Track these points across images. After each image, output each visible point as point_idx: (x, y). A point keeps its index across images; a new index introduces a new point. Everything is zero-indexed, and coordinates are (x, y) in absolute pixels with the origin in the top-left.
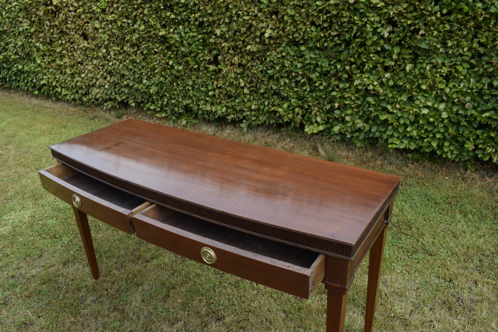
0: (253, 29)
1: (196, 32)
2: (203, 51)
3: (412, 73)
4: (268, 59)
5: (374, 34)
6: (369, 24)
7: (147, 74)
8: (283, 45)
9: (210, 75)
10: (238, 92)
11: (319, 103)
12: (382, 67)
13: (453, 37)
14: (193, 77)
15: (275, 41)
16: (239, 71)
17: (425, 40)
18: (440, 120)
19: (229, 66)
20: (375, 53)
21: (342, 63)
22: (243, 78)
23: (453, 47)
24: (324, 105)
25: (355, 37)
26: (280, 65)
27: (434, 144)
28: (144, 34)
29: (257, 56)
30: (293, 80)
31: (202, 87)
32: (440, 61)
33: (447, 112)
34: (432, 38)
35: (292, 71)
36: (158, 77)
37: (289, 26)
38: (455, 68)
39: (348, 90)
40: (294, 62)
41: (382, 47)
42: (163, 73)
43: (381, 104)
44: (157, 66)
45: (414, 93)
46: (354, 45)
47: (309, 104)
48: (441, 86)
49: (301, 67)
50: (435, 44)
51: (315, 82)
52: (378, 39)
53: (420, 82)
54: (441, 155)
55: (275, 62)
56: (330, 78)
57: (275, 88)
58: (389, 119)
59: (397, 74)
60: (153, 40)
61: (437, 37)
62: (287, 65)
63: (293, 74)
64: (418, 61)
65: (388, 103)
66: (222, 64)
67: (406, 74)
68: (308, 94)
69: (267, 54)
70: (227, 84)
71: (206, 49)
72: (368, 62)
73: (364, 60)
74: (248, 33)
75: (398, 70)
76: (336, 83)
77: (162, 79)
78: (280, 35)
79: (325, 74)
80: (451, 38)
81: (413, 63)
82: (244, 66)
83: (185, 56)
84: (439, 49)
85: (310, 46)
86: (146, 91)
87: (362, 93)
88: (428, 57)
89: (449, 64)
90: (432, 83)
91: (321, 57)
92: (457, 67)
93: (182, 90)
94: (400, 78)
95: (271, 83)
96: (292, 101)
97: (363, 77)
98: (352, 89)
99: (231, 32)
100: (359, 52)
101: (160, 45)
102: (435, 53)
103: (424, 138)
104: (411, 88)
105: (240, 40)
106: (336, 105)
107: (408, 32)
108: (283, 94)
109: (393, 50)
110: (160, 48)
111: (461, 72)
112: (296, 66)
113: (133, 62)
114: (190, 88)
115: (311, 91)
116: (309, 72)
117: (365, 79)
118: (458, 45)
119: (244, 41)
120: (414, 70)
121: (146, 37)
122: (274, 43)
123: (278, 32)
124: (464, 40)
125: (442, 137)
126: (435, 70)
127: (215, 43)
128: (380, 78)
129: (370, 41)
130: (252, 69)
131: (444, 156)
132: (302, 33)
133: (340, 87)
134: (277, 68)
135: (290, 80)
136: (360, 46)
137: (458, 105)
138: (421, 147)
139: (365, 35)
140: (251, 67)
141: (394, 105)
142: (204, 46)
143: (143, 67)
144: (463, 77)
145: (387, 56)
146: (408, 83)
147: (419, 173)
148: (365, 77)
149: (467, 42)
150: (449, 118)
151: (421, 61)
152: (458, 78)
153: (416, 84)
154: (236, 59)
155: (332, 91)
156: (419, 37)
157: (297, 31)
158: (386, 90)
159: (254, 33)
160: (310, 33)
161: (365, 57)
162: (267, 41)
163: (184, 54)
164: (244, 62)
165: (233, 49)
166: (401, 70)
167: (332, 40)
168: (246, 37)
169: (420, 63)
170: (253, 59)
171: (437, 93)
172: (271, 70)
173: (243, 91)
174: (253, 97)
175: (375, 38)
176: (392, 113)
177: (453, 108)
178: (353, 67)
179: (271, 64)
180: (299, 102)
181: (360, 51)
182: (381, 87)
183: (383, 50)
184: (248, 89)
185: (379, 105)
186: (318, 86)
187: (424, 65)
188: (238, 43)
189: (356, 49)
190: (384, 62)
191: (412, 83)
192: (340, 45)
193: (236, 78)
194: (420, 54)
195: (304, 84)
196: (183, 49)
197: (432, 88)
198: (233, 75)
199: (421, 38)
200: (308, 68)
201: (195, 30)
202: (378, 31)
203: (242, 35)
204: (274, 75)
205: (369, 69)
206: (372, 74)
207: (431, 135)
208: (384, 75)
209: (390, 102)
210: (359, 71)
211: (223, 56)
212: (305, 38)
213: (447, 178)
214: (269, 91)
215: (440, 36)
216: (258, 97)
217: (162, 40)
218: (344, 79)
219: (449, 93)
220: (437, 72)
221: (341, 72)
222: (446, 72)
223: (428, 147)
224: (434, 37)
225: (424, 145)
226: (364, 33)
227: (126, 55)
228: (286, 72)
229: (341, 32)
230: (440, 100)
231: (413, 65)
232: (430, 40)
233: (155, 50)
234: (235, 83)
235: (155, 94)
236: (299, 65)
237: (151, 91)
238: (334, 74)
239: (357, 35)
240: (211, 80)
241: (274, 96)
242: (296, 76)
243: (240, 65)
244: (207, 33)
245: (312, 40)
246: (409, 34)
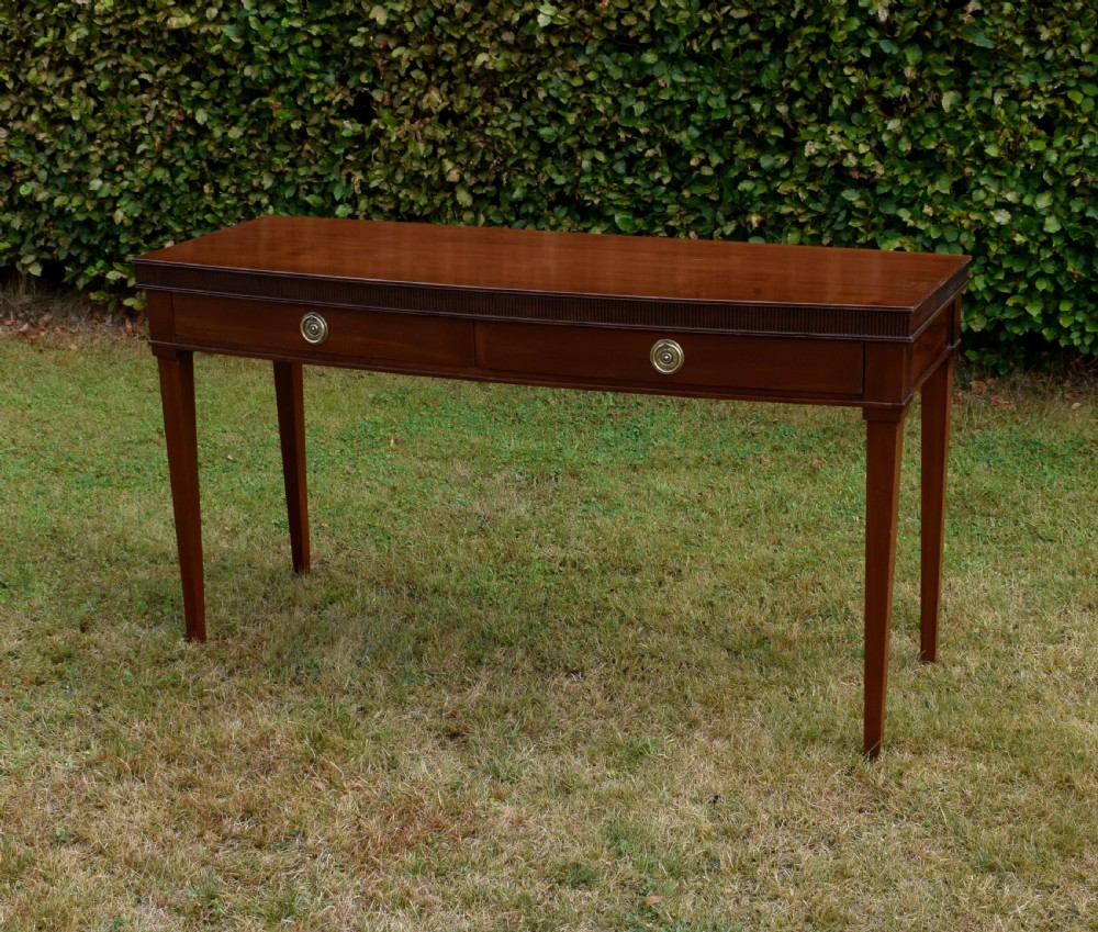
1: (298, 16)
2: (322, 75)
3: (957, 117)
4: (542, 94)
5: (850, 15)
7: (103, 158)
8: (589, 51)
9: (341, 151)
10: (437, 201)
11: (700, 221)
12: (877, 103)
13: (1051, 18)
14: (277, 160)
15: (564, 40)
16: (442, 134)
17: (984, 26)
18: (1043, 238)
19: (407, 122)
20: (857, 65)
21: (764, 96)
22: (452, 156)
23: (1054, 43)
24: (716, 226)
25: (800, 22)
26: (579, 111)
27: (1034, 311)
28: (108, 26)
29: (505, 84)
30: (618, 155)
31: (309, 192)
32: (1026, 80)
33: (1058, 217)
34: (998, 21)
35: (615, 126)
36: (147, 166)
38: (1065, 97)
39: (786, 174)
40: (622, 100)
41: (874, 47)
42: (166, 154)
43: (881, 209)
44: (145, 131)
45: (968, 170)
46: (798, 44)
47: (671, 223)
48: (1035, 146)
49: (643, 115)
50: (1009, 36)
51: (689, 157)
52: (861, 28)
53: (982, 138)
54: (1055, 342)
55: (563, 101)
56: (734, 142)
57: (560, 180)
59: (919, 121)
60: (138, 44)
61: (1012, 17)
62: (601, 108)
63: (622, 135)
64: (970, 84)
65: (900, 204)
66: (386, 114)
67: (943, 119)
68: (667, 192)
69: (540, 78)
70: (399, 178)
71: (331, 70)
72: (837, 92)
73: (829, 85)
74: (478, 17)
75: (922, 110)
76: (752, 154)
77: (161, 174)
78: (580, 21)
79: (716, 132)
80: (1046, 20)
81: (958, 90)
82: (458, 119)
83: (251, 91)
84: (1019, 49)
85: (673, 50)
86: (96, 217)
87: (826, 179)
88: (994, 71)
89: (1050, 87)
90: (1011, 140)
91: (703, 83)
92: (1070, 95)
93: (234, 208)
94: (928, 131)
95: (548, 167)
96: (617, 218)
97: (829, 132)
98: (798, 170)
99: (421, 13)
100: (812, 64)
101: (161, 61)
102: (1011, 60)
103: (1006, 296)
104: (961, 157)
105: (450, 39)
106: (754, 219)
107: (938, 7)
108: (586, 198)
109: (904, 55)
110: (164, 70)
111: (1079, 107)
112: (630, 110)
113: (55, 119)
114: (265, 201)
115: (675, 186)
116: (670, 128)
117: (835, 138)
118: (1065, 38)
119: (461, 42)
120: (963, 108)
121: (115, 33)
122: (560, 44)
123: (573, 13)
124: (1077, 23)
125: (1051, 289)
126: (1015, 105)
127: (366, 51)
128: (875, 134)
129: (842, 32)
130: (485, 126)
131: (1063, 343)
132: (647, 14)
133: (763, 166)
134: (571, 119)
135: (609, 153)
136: (814, 47)
137: (1083, 195)
138: (1000, 325)
139: (827, 16)
140: (482, 122)
141: (917, 207)
142: (324, 60)
143: (92, 136)
144: (1086, 120)
145: (888, 73)
146: (951, 143)
147: (1001, 401)
148: (833, 133)
149: (1086, 28)
150: (1062, 233)
151: (978, 81)
152: (1074, 122)
153: (972, 143)
154: (435, 99)
155: (738, 180)
156: (966, 18)
157: (629, 9)
158: (892, 167)
159: (494, 18)
160: (670, 13)
161: (831, 75)
162: (541, 39)
163: (248, 85)
164: (460, 105)
165: (426, 70)
166: (929, 110)
167: (734, 34)
168: (470, 30)
169: (978, 87)
170: (489, 97)
171: (1027, 166)
172: (549, 126)
173: (453, 196)
174: (487, 217)
175: (855, 23)
176: (914, 231)
177: (1072, 204)
178: (798, 105)
179: (551, 107)
180: (639, 222)
181: (816, 61)
182: (877, 158)
183: (879, 57)
184: (470, 191)
185: (876, 212)
186: (698, 168)
187: (988, 93)
188: (444, 47)
189: (803, 54)
190: (881, 88)
191: (959, 141)
193: (432, 159)
194: (974, 64)
195: (653, 165)
196: (248, 71)
197: (1013, 152)
198: (421, 147)
199: (973, 20)
200: (666, 113)
201: (297, 11)
202: (862, 3)
203: (456, 24)
204: (558, 139)
205: (842, 110)
206: (852, 125)
207: (1023, 286)
208: (886, 126)
209: (906, 202)
210: (814, 118)
211: (389, 90)
212: (657, 28)
213: (1077, 405)
214: (539, 192)
215: (1018, 14)
216: (501, 215)
217: (173, 43)
218: (772, 142)
219: (1057, 163)
220: (1021, 111)
221: (764, 121)
222: (1043, 107)
223: (1017, 322)
224: (1005, 18)
225: (1006, 316)
226: (824, 9)
227: (27, 97)
228: (598, 130)
229: (758, 9)
230: (1037, 186)
231: (960, 96)
232: (995, 26)
233: (143, 76)
234: (426, 174)
235: (127, 229)
236: (640, 108)
237: (119, 216)
238: (744, 128)
239: (806, 17)
240: (342, 167)
241: (556, 209)
242: (631, 142)
244: (342, 18)
245: (677, 33)
246: (940, 13)
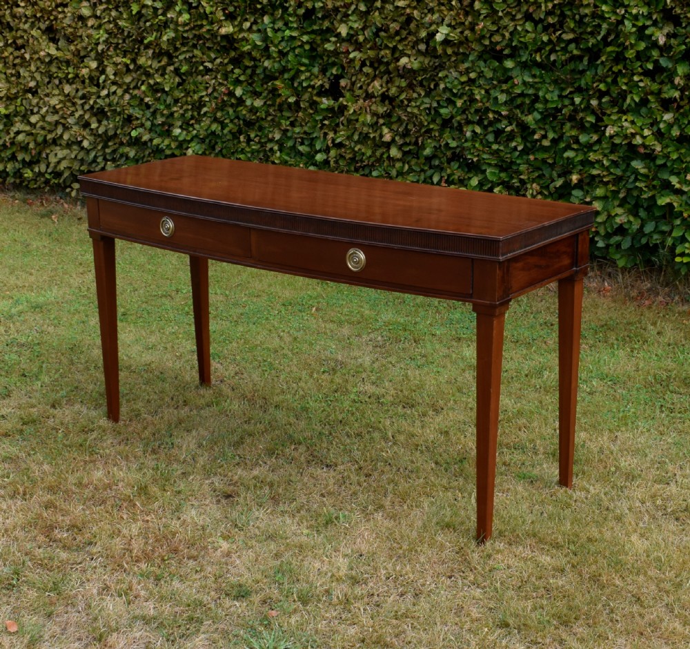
0: (413, 26)
1: (297, 28)
2: (310, 68)
4: (442, 86)
5: (639, 39)
6: (628, 19)
7: (182, 115)
8: (471, 58)
9: (320, 118)
10: (378, 154)
11: (541, 177)
12: (657, 101)
14: (283, 122)
15: (456, 50)
16: (381, 110)
19: (361, 101)
20: (643, 74)
21: (583, 93)
22: (389, 124)
24: (553, 181)
25: (605, 43)
26: (465, 98)
28: (187, 31)
29: (420, 78)
30: (490, 129)
31: (302, 144)
35: (487, 110)
36: (208, 122)
37: (482, 20)
39: (595, 148)
40: (492, 92)
41: (656, 62)
42: (219, 115)
43: (658, 175)
44: (207, 99)
46: (603, 58)
47: (522, 177)
49: (506, 102)
51: (534, 132)
52: (647, 48)
55: (455, 91)
56: (563, 124)
57: (453, 144)
58: (675, 204)
59: (685, 115)
60: (204, 44)
62: (478, 97)
63: (491, 115)
65: (672, 173)
66: (348, 95)
68: (520, 156)
69: (440, 75)
70: (356, 137)
71: (316, 65)
72: (631, 92)
73: (624, 88)
74: (404, 33)
76: (574, 133)
77: (215, 127)
78: (466, 38)
79: (551, 116)
82: (392, 100)
83: (270, 77)
85: (524, 59)
86: (177, 152)
87: (621, 152)
91: (544, 82)
93: (258, 152)
95: (446, 135)
96: (488, 171)
97: (623, 120)
98: (604, 145)
99: (369, 30)
100: (614, 72)
101: (219, 54)
105: (387, 47)
106: (575, 178)
108: (469, 157)
109: (676, 69)
110: (218, 61)
112: (496, 98)
113: (156, 89)
114: (276, 148)
115: (525, 152)
116: (522, 113)
117: (626, 124)
119: (394, 50)
121: (191, 37)
122: (454, 52)
123: (462, 33)
127: (336, 53)
128: (654, 123)
129: (632, 51)
130: (408, 106)
132: (507, 35)
133: (581, 142)
134: (459, 103)
135: (485, 128)
136: (615, 61)
139: (622, 40)
140: (406, 102)
141: (682, 175)
142: (313, 58)
143: (176, 101)
145: (665, 80)
148: (626, 121)
154: (377, 86)
155: (565, 149)
157: (498, 31)
158: (667, 146)
159: (414, 34)
160: (523, 34)
161: (626, 81)
162: (440, 50)
163: (268, 73)
164: (393, 91)
165: (372, 65)
167: (564, 50)
168: (400, 41)
170: (411, 86)
172: (446, 107)
173: (388, 152)
174: (410, 166)
175: (642, 45)
176: (680, 192)
178: (604, 100)
179: (448, 95)
180: (503, 175)
181: (616, 71)
182: (657, 139)
183: (658, 69)
184: (400, 148)
185: (655, 177)
186: (540, 141)
188: (382, 53)
189: (608, 65)
190: (660, 91)
192: (580, 58)
193: (375, 126)
195: (511, 136)
196: (266, 64)
198: (369, 118)
200: (519, 103)
201: (295, 25)
202: (648, 32)
203: (391, 37)
204: (452, 117)
205: (633, 105)
206: (641, 116)
208: (662, 117)
209: (675, 171)
210: (615, 110)
211: (351, 79)
212: (514, 44)
214: (442, 152)
216: (419, 165)
217: (224, 44)
218: (587, 125)
221: (583, 111)
226: (621, 35)
227: (141, 75)
228: (477, 111)
229: (580, 34)
233: (206, 64)
234: (372, 136)
236: (502, 98)
237: (189, 153)
238: (570, 115)
239: (609, 40)
240: (321, 128)
241: (452, 164)
242: (497, 121)
243: (384, 97)
244: (321, 32)
245: (527, 48)
